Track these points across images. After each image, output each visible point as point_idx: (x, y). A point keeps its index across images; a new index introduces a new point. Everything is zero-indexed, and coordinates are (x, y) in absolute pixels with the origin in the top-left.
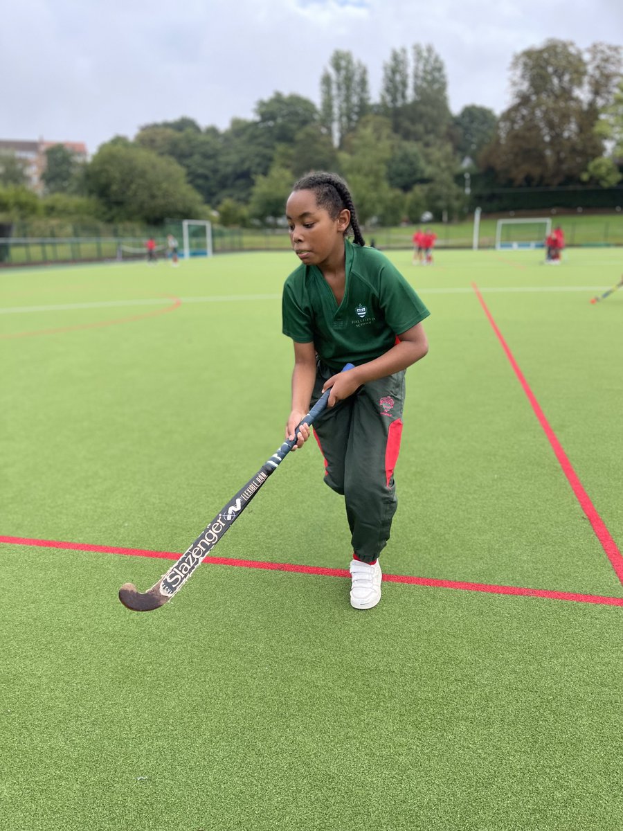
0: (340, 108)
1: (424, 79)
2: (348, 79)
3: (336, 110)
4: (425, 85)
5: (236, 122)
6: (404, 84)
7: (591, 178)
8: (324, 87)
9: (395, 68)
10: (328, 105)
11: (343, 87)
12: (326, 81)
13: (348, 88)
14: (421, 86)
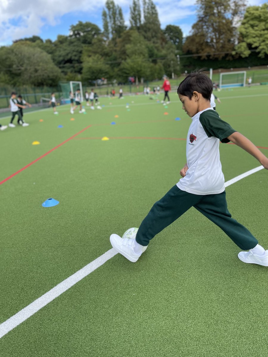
0: (112, 27)
1: (148, 13)
2: (114, 14)
3: (110, 29)
4: (149, 15)
5: (60, 37)
6: (140, 15)
7: (237, 53)
8: (104, 17)
9: (135, 8)
10: (106, 26)
11: (112, 17)
12: (104, 15)
13: (114, 18)
14: (147, 16)
